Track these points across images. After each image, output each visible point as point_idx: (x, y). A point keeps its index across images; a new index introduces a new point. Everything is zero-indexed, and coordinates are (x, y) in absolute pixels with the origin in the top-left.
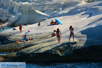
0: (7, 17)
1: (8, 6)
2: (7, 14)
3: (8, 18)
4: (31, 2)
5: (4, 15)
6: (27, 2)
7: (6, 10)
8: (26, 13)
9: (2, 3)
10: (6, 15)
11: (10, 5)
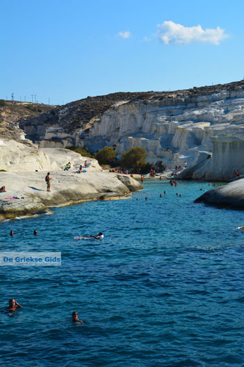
0: (158, 157)
1: (155, 131)
2: (158, 152)
3: (160, 160)
4: (217, 122)
5: (151, 153)
6: (206, 121)
7: (154, 141)
8: (224, 148)
9: (139, 126)
10: (155, 154)
11: (162, 130)
